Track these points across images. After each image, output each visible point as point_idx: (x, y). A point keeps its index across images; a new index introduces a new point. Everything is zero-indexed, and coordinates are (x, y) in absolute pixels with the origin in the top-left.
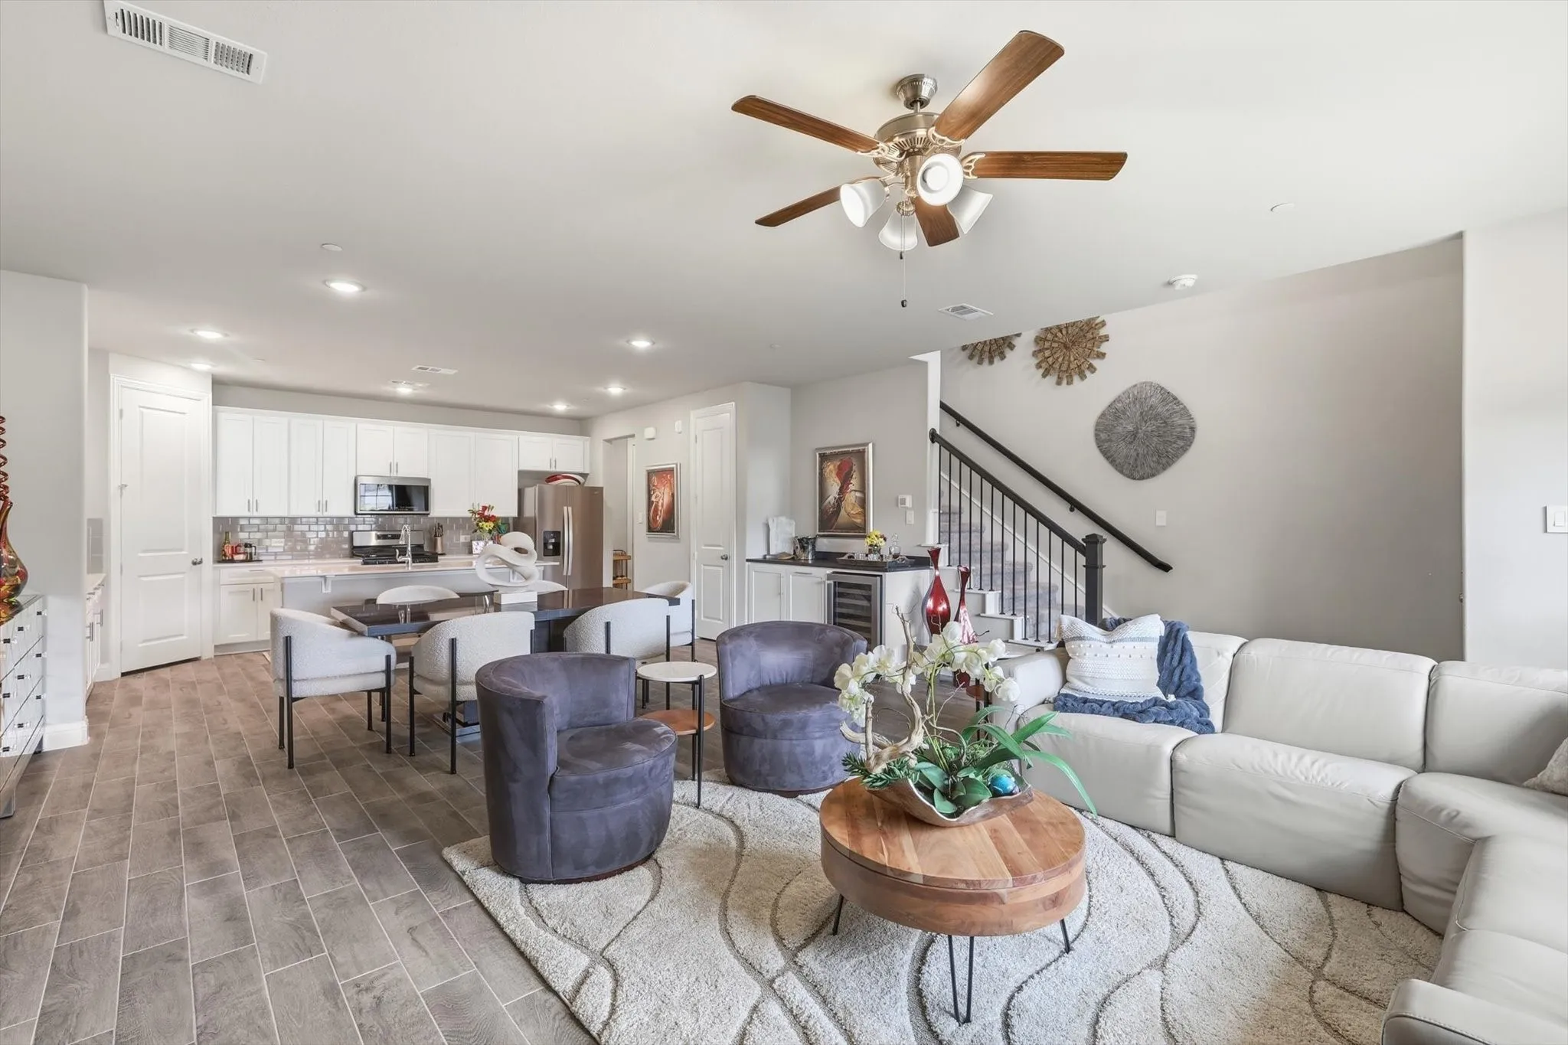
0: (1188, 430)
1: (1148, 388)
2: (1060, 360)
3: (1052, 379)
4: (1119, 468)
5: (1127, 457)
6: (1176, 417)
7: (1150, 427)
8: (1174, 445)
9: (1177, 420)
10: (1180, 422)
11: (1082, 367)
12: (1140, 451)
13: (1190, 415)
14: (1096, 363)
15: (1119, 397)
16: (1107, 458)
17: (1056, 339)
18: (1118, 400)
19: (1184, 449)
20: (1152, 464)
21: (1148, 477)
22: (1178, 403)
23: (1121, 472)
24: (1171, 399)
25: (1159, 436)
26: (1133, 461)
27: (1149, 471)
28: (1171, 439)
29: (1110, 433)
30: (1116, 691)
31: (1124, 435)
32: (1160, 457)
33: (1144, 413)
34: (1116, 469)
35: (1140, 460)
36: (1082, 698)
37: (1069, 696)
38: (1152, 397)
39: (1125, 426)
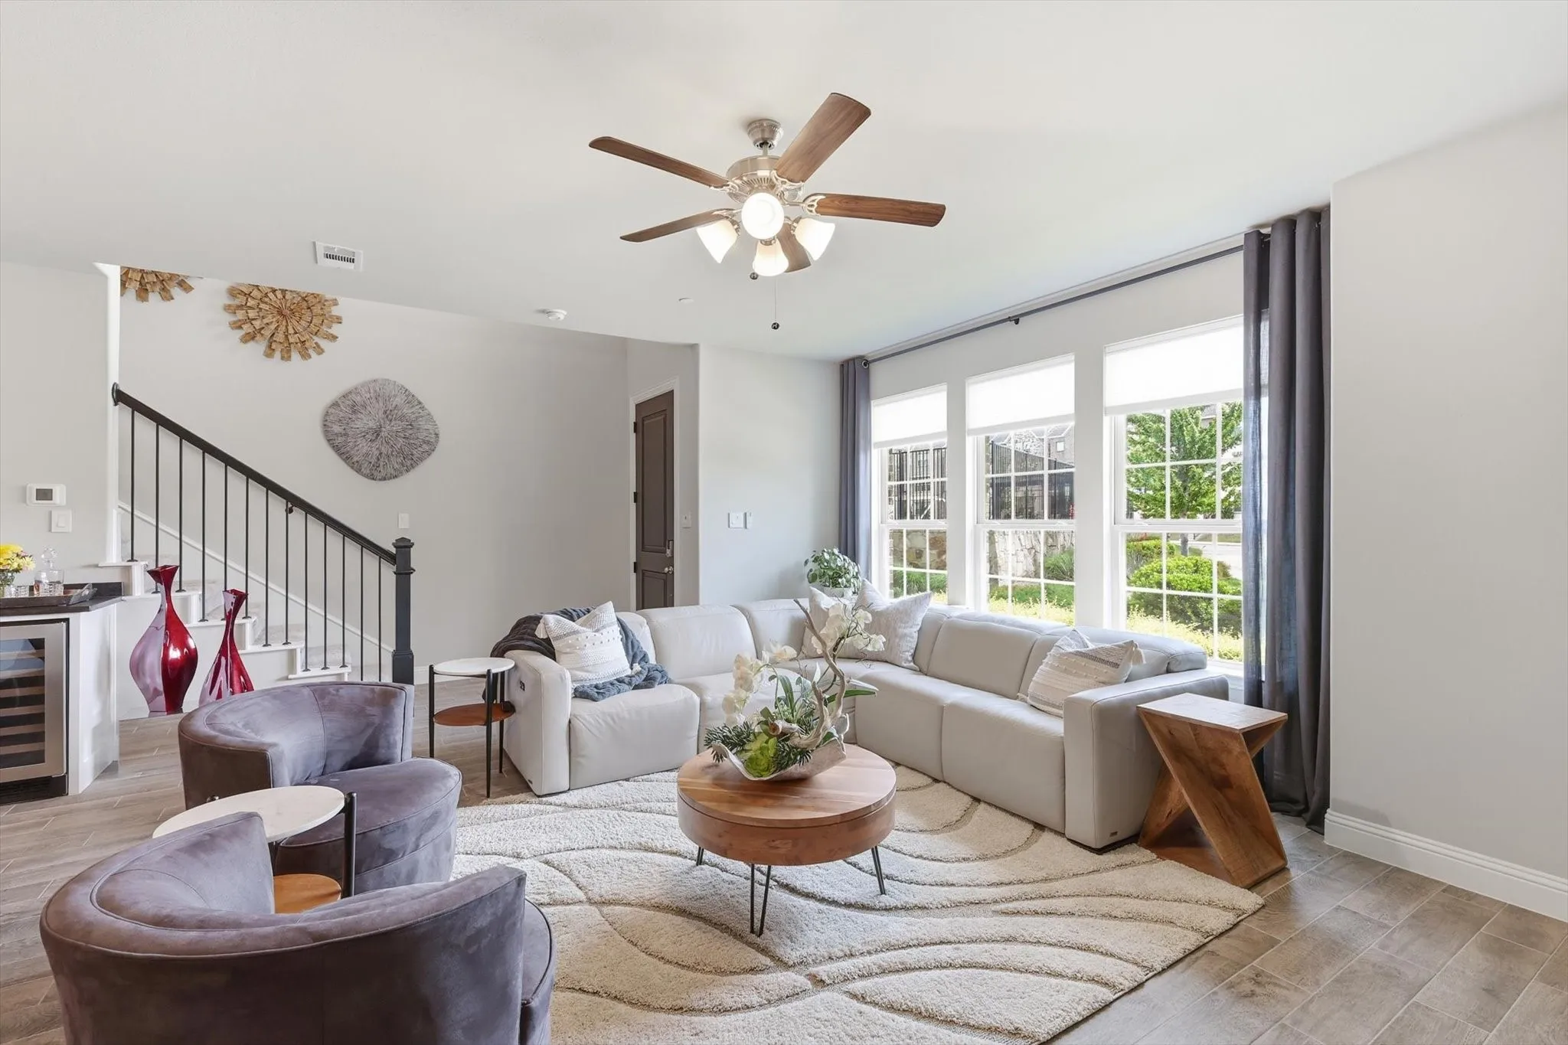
0: (433, 436)
1: (391, 387)
2: (273, 327)
3: (258, 347)
4: (357, 467)
5: (367, 454)
6: (422, 421)
7: (397, 426)
8: (420, 449)
9: (423, 424)
10: (426, 427)
11: (307, 344)
12: (383, 450)
13: (435, 422)
14: (324, 344)
15: (356, 389)
16: (341, 455)
17: (266, 300)
18: (355, 391)
19: (429, 453)
20: (396, 466)
21: (391, 478)
22: (423, 408)
23: (359, 471)
24: (416, 403)
25: (404, 438)
26: (373, 461)
27: (393, 472)
28: (416, 442)
29: (343, 427)
30: (611, 671)
31: (364, 432)
32: (404, 458)
33: (388, 412)
34: (352, 468)
35: (382, 460)
36: (591, 685)
37: (583, 686)
38: (395, 396)
39: (365, 422)
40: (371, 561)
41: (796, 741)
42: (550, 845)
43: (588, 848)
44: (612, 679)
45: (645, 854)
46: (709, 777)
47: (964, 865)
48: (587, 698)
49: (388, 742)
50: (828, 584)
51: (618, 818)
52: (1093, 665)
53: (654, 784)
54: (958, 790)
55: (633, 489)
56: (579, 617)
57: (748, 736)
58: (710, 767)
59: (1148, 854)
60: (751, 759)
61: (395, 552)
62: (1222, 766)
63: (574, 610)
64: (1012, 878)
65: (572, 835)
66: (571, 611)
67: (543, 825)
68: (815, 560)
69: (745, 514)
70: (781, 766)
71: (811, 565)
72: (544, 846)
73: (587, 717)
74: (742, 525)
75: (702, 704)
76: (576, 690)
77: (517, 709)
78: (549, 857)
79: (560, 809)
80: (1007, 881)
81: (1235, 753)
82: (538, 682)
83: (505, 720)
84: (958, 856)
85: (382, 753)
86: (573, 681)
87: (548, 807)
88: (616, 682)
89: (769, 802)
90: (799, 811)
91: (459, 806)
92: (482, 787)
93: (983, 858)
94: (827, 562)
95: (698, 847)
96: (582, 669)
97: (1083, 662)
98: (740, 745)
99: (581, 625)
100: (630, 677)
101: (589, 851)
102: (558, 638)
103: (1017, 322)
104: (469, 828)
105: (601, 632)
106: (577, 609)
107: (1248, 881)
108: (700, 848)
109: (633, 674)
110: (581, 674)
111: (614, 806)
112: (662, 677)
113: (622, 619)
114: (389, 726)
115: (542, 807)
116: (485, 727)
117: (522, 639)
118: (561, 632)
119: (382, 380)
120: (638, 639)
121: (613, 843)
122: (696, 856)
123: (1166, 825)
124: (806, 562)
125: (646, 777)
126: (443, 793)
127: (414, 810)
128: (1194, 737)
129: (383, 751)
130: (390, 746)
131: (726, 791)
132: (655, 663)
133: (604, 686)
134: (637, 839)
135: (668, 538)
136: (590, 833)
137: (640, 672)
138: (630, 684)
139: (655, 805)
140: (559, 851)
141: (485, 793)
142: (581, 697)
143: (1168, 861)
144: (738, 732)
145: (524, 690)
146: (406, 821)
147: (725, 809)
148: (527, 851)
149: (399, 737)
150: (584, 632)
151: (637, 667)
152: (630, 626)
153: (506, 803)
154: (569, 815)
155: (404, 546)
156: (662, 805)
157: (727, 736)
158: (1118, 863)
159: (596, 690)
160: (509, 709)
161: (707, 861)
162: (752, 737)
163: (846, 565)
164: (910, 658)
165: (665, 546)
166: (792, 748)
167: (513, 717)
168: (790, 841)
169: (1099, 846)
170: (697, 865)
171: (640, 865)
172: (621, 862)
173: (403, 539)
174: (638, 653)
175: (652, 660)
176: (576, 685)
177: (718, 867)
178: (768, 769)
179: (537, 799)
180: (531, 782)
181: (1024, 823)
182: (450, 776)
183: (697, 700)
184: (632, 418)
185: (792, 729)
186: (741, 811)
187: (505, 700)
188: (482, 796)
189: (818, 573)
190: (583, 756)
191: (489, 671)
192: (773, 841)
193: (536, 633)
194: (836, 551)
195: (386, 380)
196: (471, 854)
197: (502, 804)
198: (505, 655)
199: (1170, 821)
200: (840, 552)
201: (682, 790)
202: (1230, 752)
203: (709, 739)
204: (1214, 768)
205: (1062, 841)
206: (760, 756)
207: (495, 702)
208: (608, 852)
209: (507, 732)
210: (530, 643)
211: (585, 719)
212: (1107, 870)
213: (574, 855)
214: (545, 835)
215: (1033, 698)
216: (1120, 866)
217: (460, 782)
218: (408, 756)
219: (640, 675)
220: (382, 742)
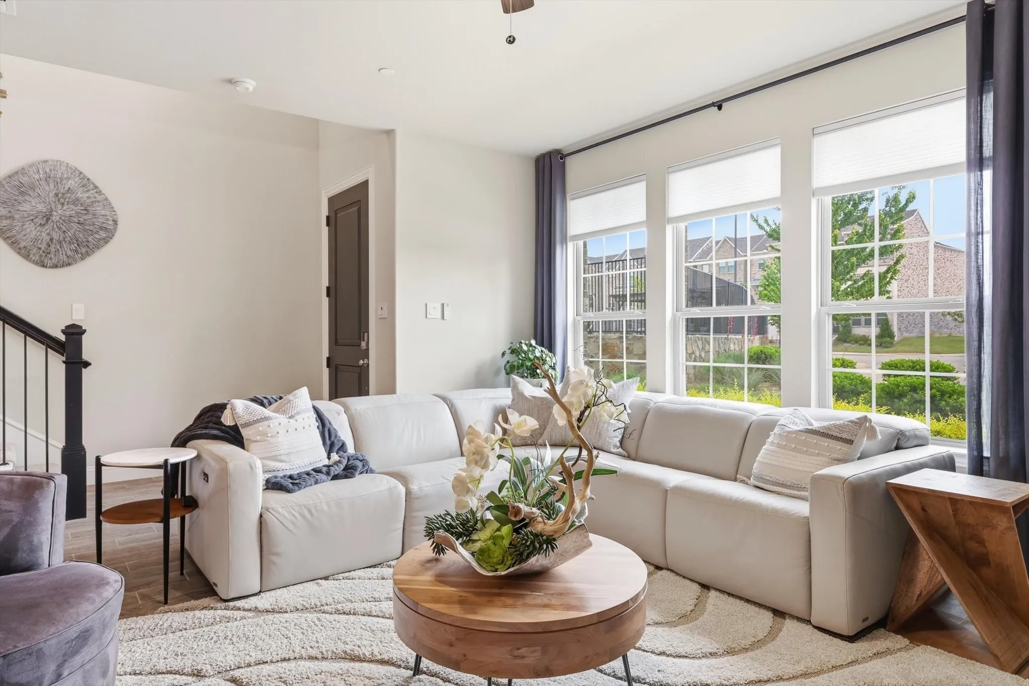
0: (111, 222)
1: (64, 168)
4: (25, 253)
5: (36, 240)
6: (98, 206)
7: (69, 210)
8: (97, 236)
9: (99, 209)
10: (103, 212)
12: (56, 236)
13: (113, 208)
15: (23, 169)
18: (22, 171)
19: (106, 241)
20: (69, 253)
21: (63, 266)
22: (100, 193)
23: (27, 257)
24: (92, 186)
25: (79, 223)
26: (43, 247)
27: (65, 259)
28: (91, 228)
29: (8, 209)
30: (307, 461)
31: (32, 215)
32: (78, 245)
33: (60, 195)
34: (19, 253)
35: (53, 246)
36: (285, 476)
37: (276, 477)
38: (68, 179)
39: (33, 205)
40: (36, 350)
41: (539, 527)
42: (238, 659)
43: (284, 660)
44: (309, 469)
45: (352, 664)
46: (431, 573)
47: (713, 661)
48: (282, 490)
49: (31, 542)
50: (526, 375)
51: (317, 623)
52: (826, 442)
53: (356, 581)
54: (684, 577)
55: (325, 282)
56: (270, 404)
57: (476, 523)
58: (430, 561)
59: (901, 641)
60: (482, 551)
61: (64, 340)
62: (982, 542)
63: (265, 398)
64: (770, 674)
65: (265, 646)
66: (260, 398)
67: (229, 633)
68: (513, 351)
69: (443, 305)
70: (521, 558)
71: (508, 357)
72: (231, 661)
73: (280, 510)
74: (439, 316)
75: (408, 493)
76: (268, 481)
77: (200, 503)
78: (237, 673)
79: (250, 614)
80: (765, 678)
81: (1000, 528)
82: (224, 472)
83: (186, 515)
84: (704, 650)
85: (22, 557)
86: (265, 472)
87: (236, 612)
88: (312, 472)
89: (509, 601)
90: (546, 610)
91: (122, 616)
92: (159, 593)
93: (730, 652)
94: (525, 352)
95: (415, 654)
96: (275, 458)
97: (814, 439)
98: (467, 536)
99: (274, 411)
100: (328, 466)
101: (285, 664)
102: (247, 425)
103: (720, 107)
104: (140, 642)
105: (295, 418)
106: (269, 397)
107: (1015, 666)
108: (417, 656)
109: (330, 463)
110: (273, 464)
111: (314, 609)
112: (364, 466)
113: (318, 406)
114: (33, 524)
115: (229, 613)
116: (162, 525)
117: (206, 428)
118: (252, 418)
119: (53, 161)
120: (336, 428)
121: (314, 652)
122: (412, 664)
123: (916, 608)
124: (503, 354)
125: (346, 574)
126: (98, 604)
127: (53, 630)
128: (951, 513)
129: (24, 555)
130: (34, 549)
131: (454, 589)
132: (354, 452)
133: (300, 476)
134: (341, 647)
135: (363, 331)
136: (285, 641)
137: (339, 462)
138: (328, 473)
139: (360, 607)
140: (249, 665)
141: (162, 598)
142: (273, 489)
143: (923, 646)
144: (464, 520)
145: (207, 481)
146: (42, 645)
147: (456, 611)
148: (209, 667)
149: (45, 537)
150: (276, 418)
151: (335, 457)
152: (327, 414)
153: (187, 610)
154: (261, 622)
155: (75, 333)
156: (368, 606)
157: (450, 525)
158: (875, 651)
159: (291, 481)
160: (191, 504)
161: (425, 669)
162: (479, 525)
163: (544, 356)
164: (618, 444)
165: (360, 339)
166: (536, 536)
167: (195, 512)
168: (539, 648)
169: (851, 633)
170: (414, 675)
171: (346, 679)
172: (323, 676)
173: (73, 326)
174: (336, 441)
175: (351, 450)
176: (268, 476)
177: (439, 677)
178: (502, 562)
179: (224, 604)
180: (216, 585)
181: (762, 611)
182: (108, 583)
183: (402, 490)
184: (325, 212)
185: (533, 513)
186: (475, 613)
187: (187, 494)
188: (161, 603)
189: (516, 364)
190: (276, 554)
191: (166, 461)
192: (518, 649)
193: (222, 420)
194: (533, 342)
195: (57, 161)
196: (140, 674)
197: (182, 611)
198: (187, 445)
199: (920, 603)
200: (536, 344)
201: (400, 590)
202: (994, 528)
203: (431, 529)
204: (972, 545)
205: (808, 629)
206: (492, 547)
207: (176, 497)
208: (308, 664)
209: (189, 529)
210: (215, 432)
211: (279, 513)
212: (865, 660)
213: (266, 669)
214: (232, 646)
215: (760, 478)
216: (878, 655)
217: (123, 590)
218: (58, 560)
219: (340, 465)
220: (23, 545)
